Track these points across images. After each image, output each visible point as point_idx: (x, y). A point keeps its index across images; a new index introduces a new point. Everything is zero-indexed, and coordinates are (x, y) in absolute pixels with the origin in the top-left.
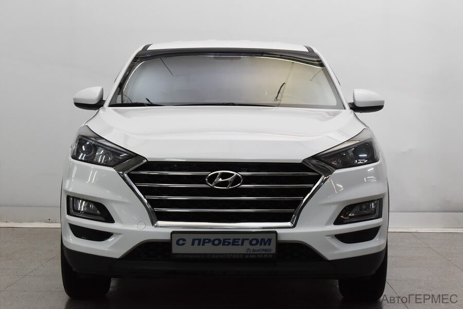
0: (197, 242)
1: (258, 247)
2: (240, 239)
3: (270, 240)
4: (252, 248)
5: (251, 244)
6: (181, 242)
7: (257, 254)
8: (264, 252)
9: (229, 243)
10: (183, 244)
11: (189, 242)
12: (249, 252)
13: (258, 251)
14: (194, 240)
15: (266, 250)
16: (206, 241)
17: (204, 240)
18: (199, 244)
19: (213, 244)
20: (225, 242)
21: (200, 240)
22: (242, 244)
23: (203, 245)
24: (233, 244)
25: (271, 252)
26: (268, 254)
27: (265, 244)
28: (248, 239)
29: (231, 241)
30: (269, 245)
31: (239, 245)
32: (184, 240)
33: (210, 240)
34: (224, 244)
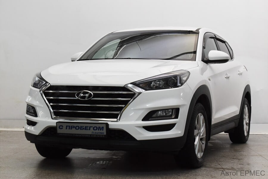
0: (68, 127)
1: (97, 131)
2: (88, 127)
3: (103, 128)
4: (94, 131)
5: (94, 129)
6: (61, 127)
7: (97, 135)
8: (100, 134)
9: (83, 129)
10: (62, 128)
11: (64, 127)
12: (93, 134)
13: (98, 133)
14: (67, 126)
15: (101, 133)
16: (73, 127)
17: (72, 126)
18: (69, 129)
19: (76, 129)
20: (81, 128)
21: (69, 126)
22: (90, 129)
23: (71, 129)
24: (85, 129)
25: (104, 134)
26: (102, 135)
27: (101, 130)
28: (92, 127)
29: (84, 127)
30: (103, 130)
31: (88, 130)
32: (62, 126)
33: (74, 127)
34: (81, 129)
